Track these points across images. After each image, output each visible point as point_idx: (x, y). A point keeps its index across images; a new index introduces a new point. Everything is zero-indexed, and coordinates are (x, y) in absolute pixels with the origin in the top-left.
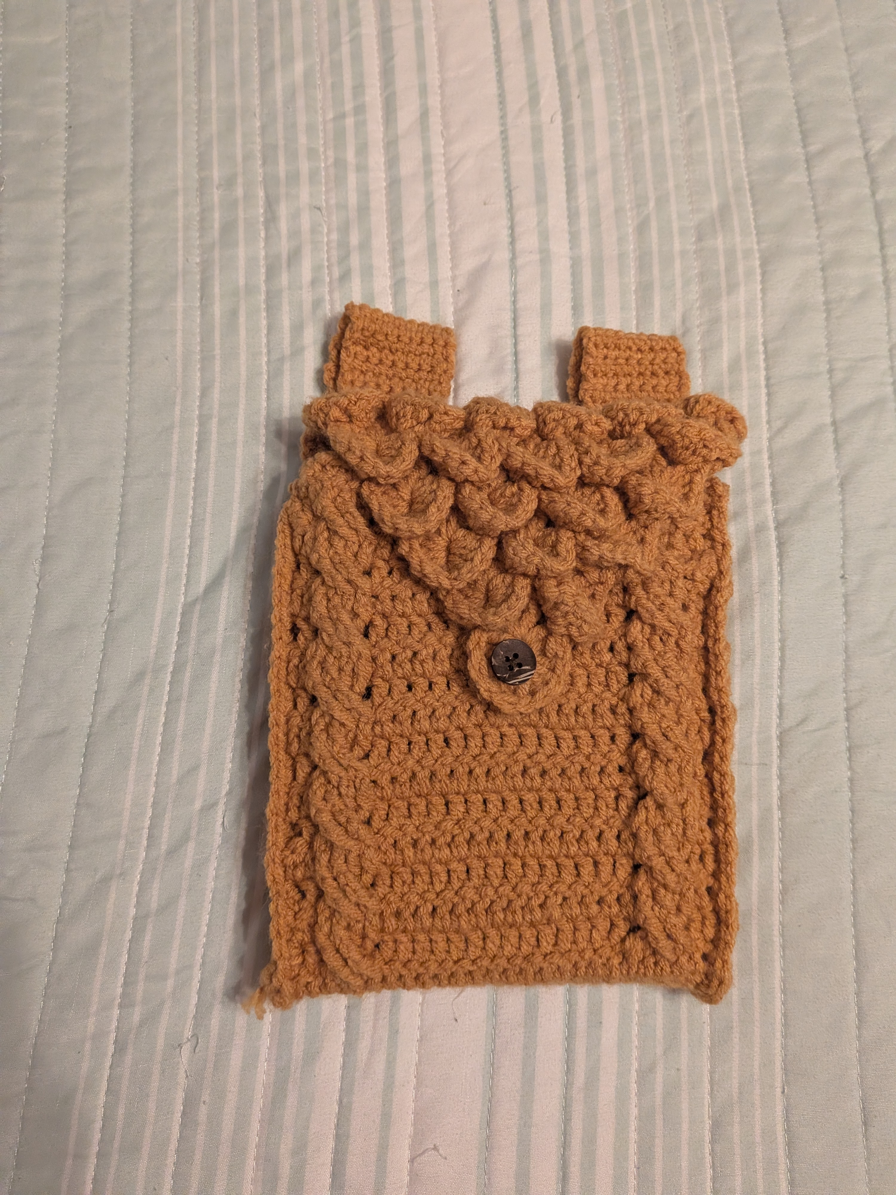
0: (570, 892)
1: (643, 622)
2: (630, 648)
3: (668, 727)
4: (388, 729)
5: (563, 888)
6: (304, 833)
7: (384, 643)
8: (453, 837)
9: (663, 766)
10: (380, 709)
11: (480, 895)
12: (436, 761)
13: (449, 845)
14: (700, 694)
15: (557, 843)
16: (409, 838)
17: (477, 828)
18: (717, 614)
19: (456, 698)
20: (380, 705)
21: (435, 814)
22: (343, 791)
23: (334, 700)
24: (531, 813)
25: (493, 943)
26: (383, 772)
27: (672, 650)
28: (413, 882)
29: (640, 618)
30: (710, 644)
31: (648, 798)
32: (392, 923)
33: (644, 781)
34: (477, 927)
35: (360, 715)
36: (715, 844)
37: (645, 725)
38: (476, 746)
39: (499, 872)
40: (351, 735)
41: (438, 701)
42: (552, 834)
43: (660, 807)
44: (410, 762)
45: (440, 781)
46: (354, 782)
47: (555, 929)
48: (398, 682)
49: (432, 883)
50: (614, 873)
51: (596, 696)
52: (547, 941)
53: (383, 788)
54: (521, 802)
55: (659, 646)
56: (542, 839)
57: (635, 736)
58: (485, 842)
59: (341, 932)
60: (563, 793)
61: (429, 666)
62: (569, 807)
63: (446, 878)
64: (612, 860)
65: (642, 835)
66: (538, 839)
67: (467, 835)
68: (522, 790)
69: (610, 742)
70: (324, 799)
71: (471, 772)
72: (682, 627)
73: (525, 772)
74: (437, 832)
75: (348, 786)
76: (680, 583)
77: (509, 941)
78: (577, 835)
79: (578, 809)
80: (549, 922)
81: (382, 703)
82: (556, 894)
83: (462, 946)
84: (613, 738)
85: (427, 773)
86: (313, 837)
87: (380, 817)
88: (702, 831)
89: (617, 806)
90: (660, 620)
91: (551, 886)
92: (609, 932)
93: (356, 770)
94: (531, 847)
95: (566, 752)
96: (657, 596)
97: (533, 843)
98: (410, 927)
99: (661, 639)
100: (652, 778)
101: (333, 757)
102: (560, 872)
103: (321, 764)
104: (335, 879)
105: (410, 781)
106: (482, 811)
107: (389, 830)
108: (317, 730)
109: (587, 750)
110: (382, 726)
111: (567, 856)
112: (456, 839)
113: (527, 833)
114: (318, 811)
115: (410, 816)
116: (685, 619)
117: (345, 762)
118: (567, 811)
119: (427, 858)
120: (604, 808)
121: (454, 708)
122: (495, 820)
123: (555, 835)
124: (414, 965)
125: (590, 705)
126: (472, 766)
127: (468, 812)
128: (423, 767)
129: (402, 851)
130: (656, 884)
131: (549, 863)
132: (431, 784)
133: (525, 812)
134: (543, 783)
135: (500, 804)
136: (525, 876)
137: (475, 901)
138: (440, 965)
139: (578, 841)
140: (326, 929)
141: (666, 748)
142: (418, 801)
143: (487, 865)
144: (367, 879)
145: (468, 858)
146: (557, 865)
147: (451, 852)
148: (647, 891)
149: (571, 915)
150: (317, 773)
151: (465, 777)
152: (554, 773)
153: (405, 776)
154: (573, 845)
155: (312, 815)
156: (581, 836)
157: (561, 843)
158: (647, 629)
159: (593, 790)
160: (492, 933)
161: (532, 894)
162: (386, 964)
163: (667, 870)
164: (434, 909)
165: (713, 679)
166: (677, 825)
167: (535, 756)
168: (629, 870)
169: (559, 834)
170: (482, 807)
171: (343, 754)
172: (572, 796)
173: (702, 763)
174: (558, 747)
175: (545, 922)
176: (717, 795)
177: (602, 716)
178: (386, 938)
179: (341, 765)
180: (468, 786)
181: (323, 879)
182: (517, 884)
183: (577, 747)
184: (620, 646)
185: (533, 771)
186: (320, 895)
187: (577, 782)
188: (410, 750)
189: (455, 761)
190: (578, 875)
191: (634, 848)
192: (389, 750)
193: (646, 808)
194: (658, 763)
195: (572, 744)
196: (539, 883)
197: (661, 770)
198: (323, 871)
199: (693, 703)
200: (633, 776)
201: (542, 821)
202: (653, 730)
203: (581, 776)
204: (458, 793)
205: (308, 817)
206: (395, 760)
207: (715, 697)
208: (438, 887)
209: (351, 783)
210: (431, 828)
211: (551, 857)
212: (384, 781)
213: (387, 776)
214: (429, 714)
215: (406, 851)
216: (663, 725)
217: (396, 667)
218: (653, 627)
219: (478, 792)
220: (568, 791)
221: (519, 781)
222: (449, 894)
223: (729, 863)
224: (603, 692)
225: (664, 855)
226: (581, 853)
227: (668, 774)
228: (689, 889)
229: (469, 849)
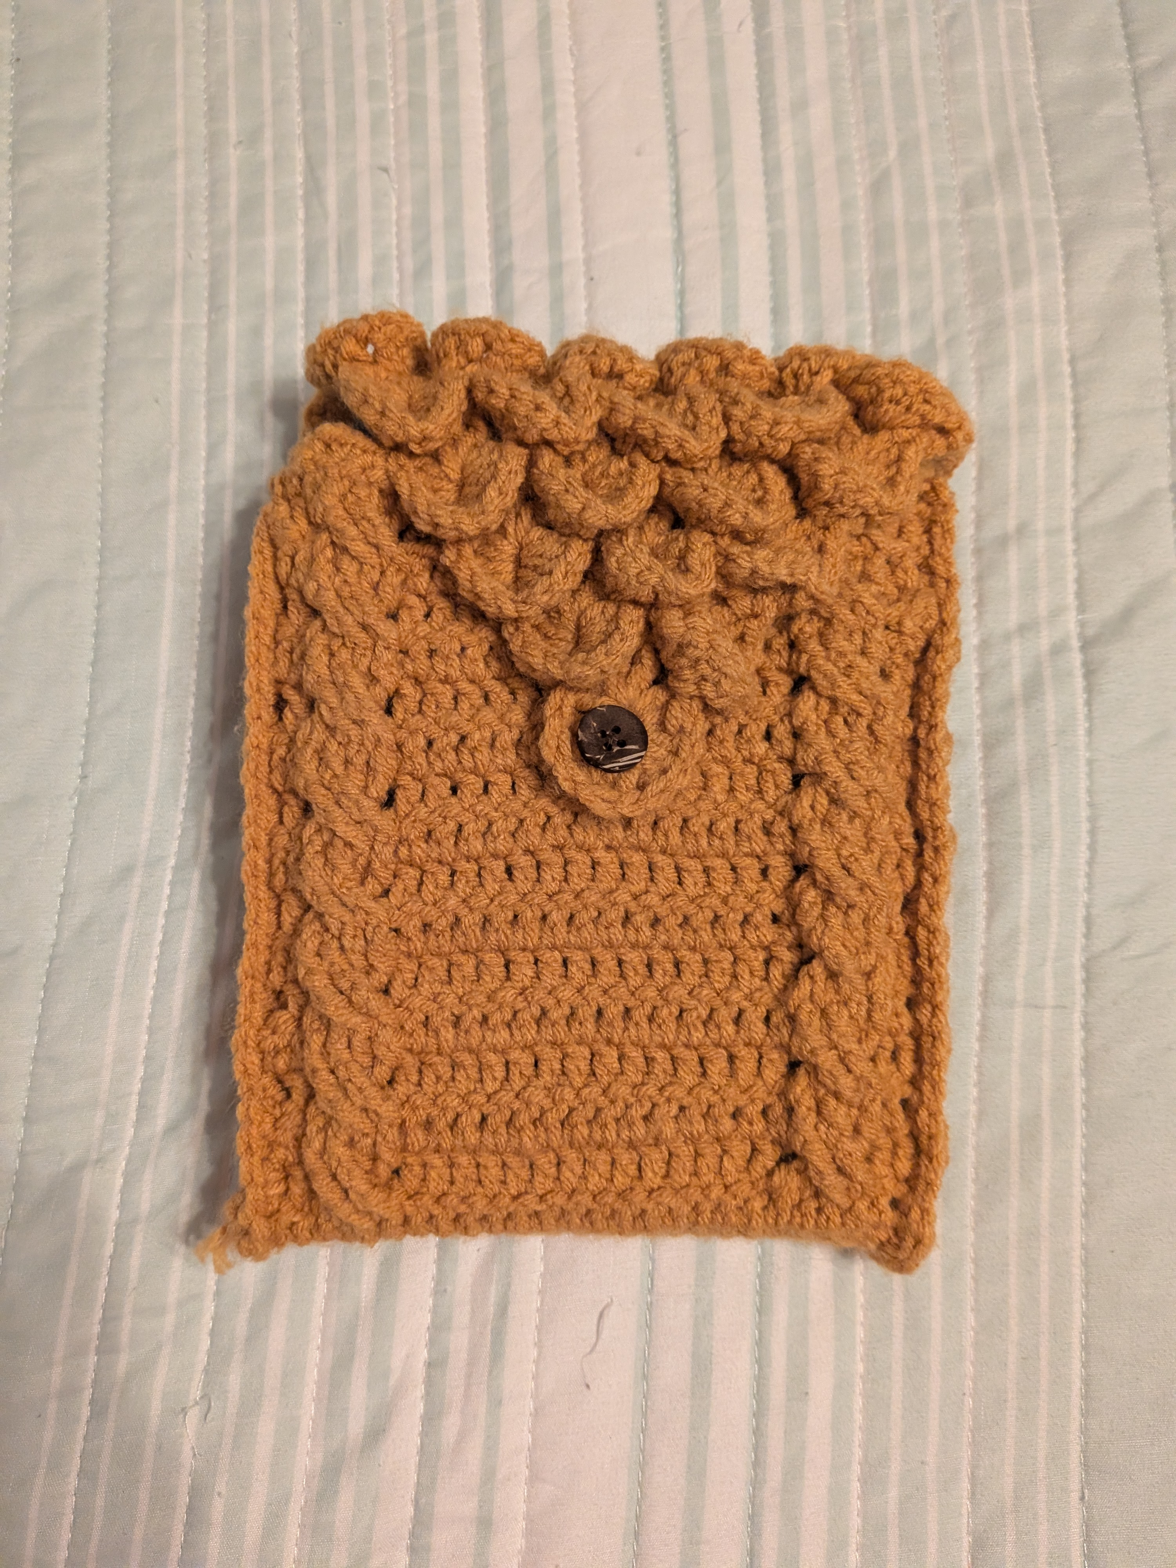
0: (690, 1099)
1: (818, 694)
2: (796, 735)
3: (851, 855)
4: (419, 851)
5: (679, 1092)
6: (290, 1004)
7: (415, 721)
8: (515, 1014)
9: (840, 915)
10: (407, 821)
11: (553, 1099)
12: (492, 900)
13: (509, 1026)
14: (902, 808)
15: (673, 1026)
16: (447, 1014)
17: (552, 1001)
18: (934, 687)
19: (525, 805)
20: (407, 815)
21: (488, 979)
22: (347, 943)
23: (336, 808)
24: (634, 981)
25: (572, 1171)
26: (411, 915)
27: (862, 739)
28: (453, 1079)
29: (813, 688)
30: (922, 733)
31: (815, 963)
32: (418, 1138)
33: (809, 936)
34: (548, 1147)
35: (376, 830)
36: (917, 1036)
37: (815, 853)
38: (554, 879)
39: (584, 1066)
40: (362, 861)
41: (496, 810)
42: (665, 1012)
43: (833, 975)
44: (453, 902)
45: (497, 930)
46: (364, 930)
47: (667, 1153)
48: (437, 781)
49: (481, 1081)
50: (759, 1073)
51: (742, 807)
52: (653, 1171)
53: (409, 939)
54: (620, 963)
55: (842, 732)
56: (651, 1019)
57: (800, 869)
58: (563, 1022)
59: (340, 1150)
60: (685, 953)
61: (484, 756)
62: (693, 974)
63: (504, 1074)
64: (756, 1054)
65: (803, 1017)
66: (645, 1019)
67: (536, 1011)
68: (621, 946)
69: (760, 878)
70: (318, 954)
71: (544, 918)
72: (879, 703)
73: (627, 918)
74: (490, 1005)
75: (355, 936)
76: (879, 634)
77: (596, 1169)
78: (704, 1014)
79: (707, 976)
80: (657, 1142)
81: (411, 812)
82: (669, 1100)
83: (525, 1174)
84: (764, 872)
85: (478, 917)
86: (302, 1009)
87: (404, 982)
88: (897, 1015)
89: (767, 973)
90: (846, 691)
91: (661, 1089)
92: (749, 1161)
93: (367, 913)
94: (633, 1031)
95: (692, 891)
96: (842, 654)
97: (637, 1024)
98: (446, 1144)
99: (846, 722)
100: (823, 932)
101: (333, 893)
102: (675, 1070)
103: (314, 903)
104: (332, 1072)
105: (452, 929)
106: (560, 977)
107: (417, 1002)
108: (310, 851)
109: (725, 889)
110: (410, 846)
111: (687, 1046)
112: (519, 1015)
113: (627, 1010)
114: (309, 972)
115: (450, 982)
116: (885, 691)
117: (350, 901)
118: (690, 978)
119: (474, 1042)
120: (747, 976)
121: (521, 821)
122: (580, 990)
123: (671, 1014)
124: (452, 1200)
125: (731, 820)
126: (547, 909)
127: (538, 978)
128: (471, 909)
129: (437, 1033)
130: (822, 1091)
131: (660, 1055)
132: (483, 936)
133: (625, 979)
134: (655, 937)
135: (587, 967)
136: (622, 1073)
137: (546, 1108)
138: (491, 1202)
139: (705, 1024)
140: (317, 1145)
141: (846, 887)
142: (463, 959)
143: (565, 1056)
144: (382, 1072)
145: (536, 1044)
146: (673, 1059)
147: (512, 1035)
148: (808, 1101)
149: (691, 1134)
150: (310, 915)
151: (536, 925)
152: (672, 922)
153: (443, 922)
154: (696, 1029)
155: (300, 977)
156: (710, 1016)
157: (679, 1026)
158: (825, 706)
159: (730, 949)
160: (571, 1156)
161: (632, 1100)
162: (409, 1198)
163: (840, 1070)
164: (484, 1119)
165: (922, 787)
166: (859, 1004)
167: (644, 897)
168: (783, 1069)
169: (676, 1011)
170: (561, 970)
171: (348, 889)
172: (698, 957)
173: (901, 913)
174: (680, 883)
175: (651, 1141)
176: (923, 962)
177: (749, 838)
178: (410, 1160)
179: (344, 905)
180: (540, 938)
181: (314, 1071)
182: (610, 1084)
183: (709, 884)
184: (781, 731)
185: (639, 919)
186: (311, 1096)
187: (706, 936)
188: (452, 884)
189: (522, 901)
190: (704, 1074)
191: (791, 1036)
192: (421, 883)
193: (811, 977)
194: (833, 910)
195: (702, 879)
196: (643, 1084)
197: (836, 920)
198: (315, 1060)
199: (890, 823)
200: (793, 929)
201: (651, 993)
202: (828, 859)
203: (713, 928)
204: (524, 950)
205: (295, 981)
206: (429, 899)
207: (925, 815)
208: (490, 1086)
209: (360, 932)
210: (482, 999)
211: (663, 1046)
212: (412, 927)
213: (417, 922)
214: (483, 829)
215: (443, 1032)
216: (844, 853)
217: (432, 757)
218: (834, 701)
219: (554, 947)
220: (693, 949)
221: (617, 933)
222: (506, 1097)
223: (936, 1064)
224: (751, 802)
225: (836, 1048)
226: (708, 1042)
227: (847, 927)
228: (874, 1100)
229: (538, 1032)
